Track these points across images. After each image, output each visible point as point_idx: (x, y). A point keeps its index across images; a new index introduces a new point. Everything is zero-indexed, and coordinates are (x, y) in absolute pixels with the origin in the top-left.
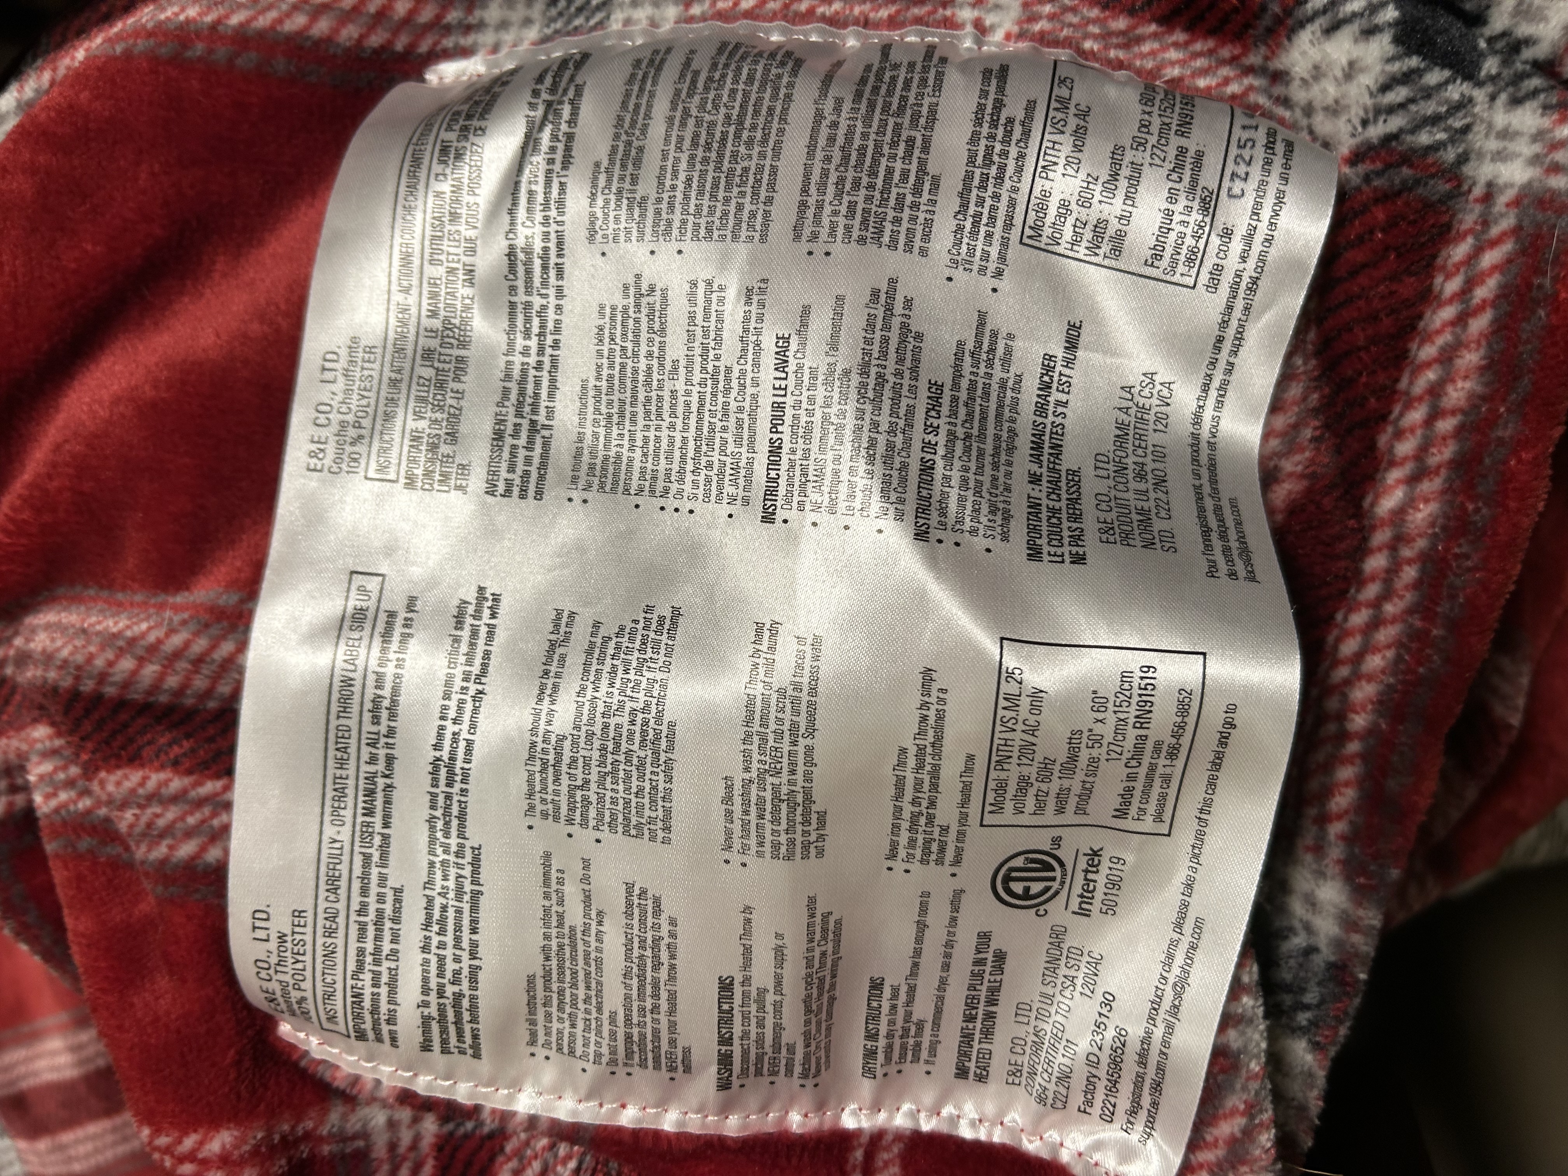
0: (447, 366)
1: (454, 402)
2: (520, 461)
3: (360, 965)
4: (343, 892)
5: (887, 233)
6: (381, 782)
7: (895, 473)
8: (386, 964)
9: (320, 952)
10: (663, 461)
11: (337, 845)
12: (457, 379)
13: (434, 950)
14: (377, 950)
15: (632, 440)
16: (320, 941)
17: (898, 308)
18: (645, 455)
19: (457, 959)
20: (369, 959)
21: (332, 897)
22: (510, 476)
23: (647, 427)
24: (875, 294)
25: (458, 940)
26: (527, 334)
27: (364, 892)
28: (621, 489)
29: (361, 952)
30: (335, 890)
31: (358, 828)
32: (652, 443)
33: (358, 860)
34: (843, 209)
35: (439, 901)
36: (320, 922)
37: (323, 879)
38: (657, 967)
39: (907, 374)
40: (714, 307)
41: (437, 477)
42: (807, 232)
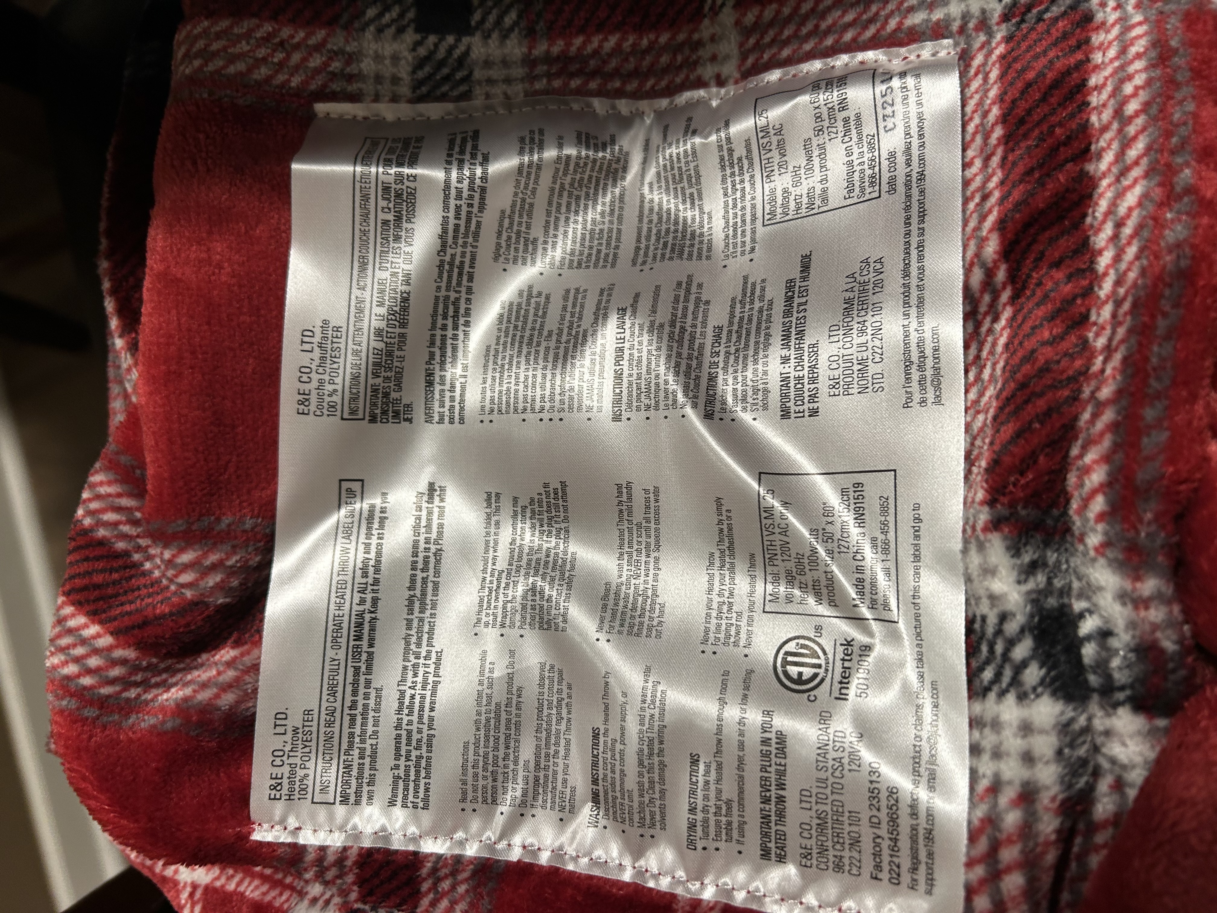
0: (392, 341)
1: (398, 364)
2: (447, 400)
3: (351, 744)
4: (339, 695)
5: (686, 253)
6: (367, 617)
7: (692, 382)
8: (369, 742)
9: (322, 738)
10: (538, 389)
11: (336, 663)
12: (400, 349)
13: (404, 726)
14: (363, 732)
15: (517, 378)
16: (322, 730)
17: (694, 289)
18: (526, 387)
19: (420, 731)
20: (357, 740)
21: (332, 699)
22: (441, 410)
23: (528, 369)
24: (679, 284)
25: (421, 717)
26: (445, 317)
27: (355, 693)
28: (512, 410)
29: (352, 735)
30: (334, 694)
31: (350, 650)
32: (530, 379)
33: (350, 671)
34: (661, 246)
35: (409, 692)
36: (323, 717)
37: (325, 686)
38: (558, 722)
39: (699, 325)
40: (579, 300)
41: (391, 414)
42: (640, 260)
